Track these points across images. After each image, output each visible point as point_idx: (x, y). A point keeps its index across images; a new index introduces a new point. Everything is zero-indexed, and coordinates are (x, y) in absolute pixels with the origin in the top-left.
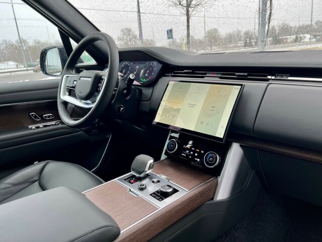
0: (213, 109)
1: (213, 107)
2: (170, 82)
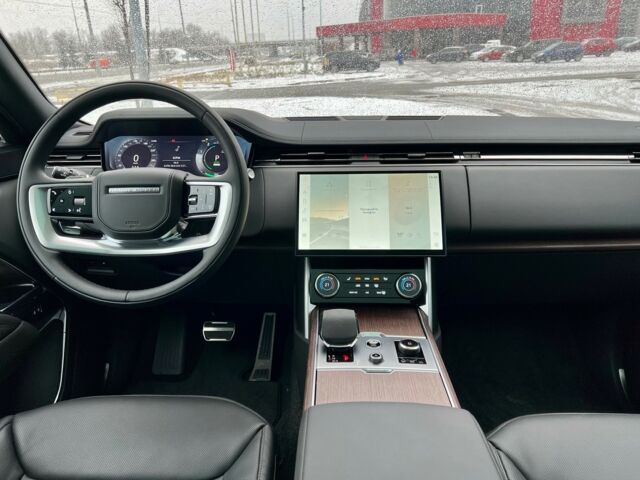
0: (409, 210)
1: (408, 208)
2: (301, 176)
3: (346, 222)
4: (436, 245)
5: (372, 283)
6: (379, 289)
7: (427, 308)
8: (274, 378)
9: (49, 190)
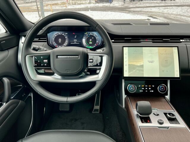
0: (166, 62)
1: (166, 61)
2: (124, 48)
3: (142, 66)
4: (177, 75)
5: (148, 87)
6: (151, 90)
7: (168, 97)
8: (100, 112)
9: (34, 57)
